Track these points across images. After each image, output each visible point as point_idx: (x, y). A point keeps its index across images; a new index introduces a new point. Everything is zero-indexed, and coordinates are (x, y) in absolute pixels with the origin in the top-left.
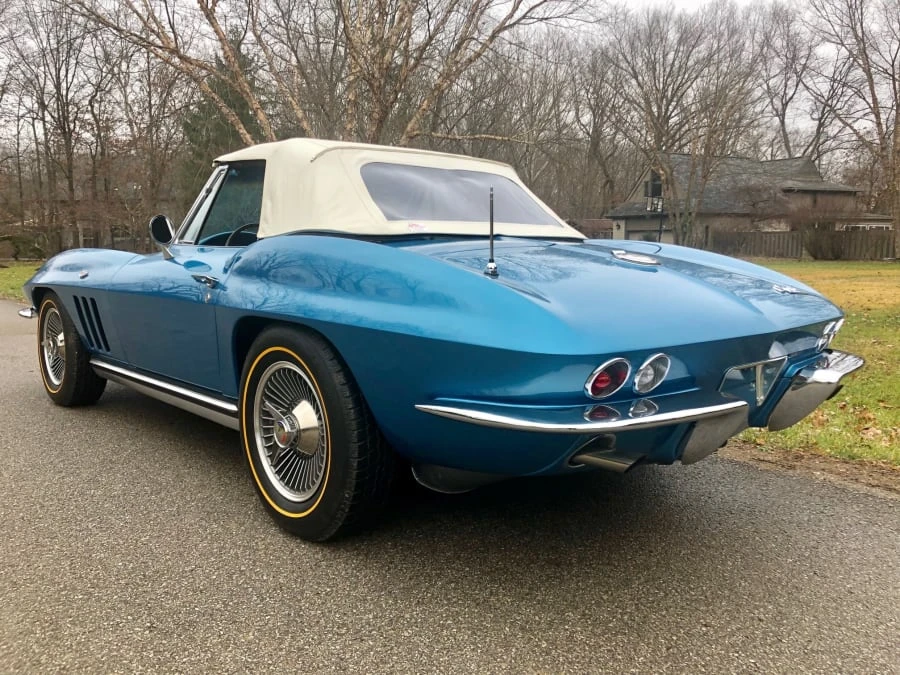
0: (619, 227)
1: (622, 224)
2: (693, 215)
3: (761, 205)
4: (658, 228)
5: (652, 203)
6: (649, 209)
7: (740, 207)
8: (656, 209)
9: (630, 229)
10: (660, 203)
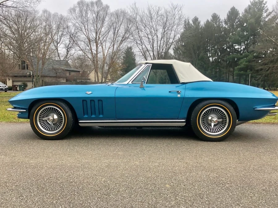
0: (9, 80)
1: (10, 78)
2: (40, 76)
3: (58, 74)
4: (32, 80)
5: (29, 72)
6: (28, 74)
7: (52, 74)
8: (30, 74)
9: (13, 80)
10: (32, 72)
